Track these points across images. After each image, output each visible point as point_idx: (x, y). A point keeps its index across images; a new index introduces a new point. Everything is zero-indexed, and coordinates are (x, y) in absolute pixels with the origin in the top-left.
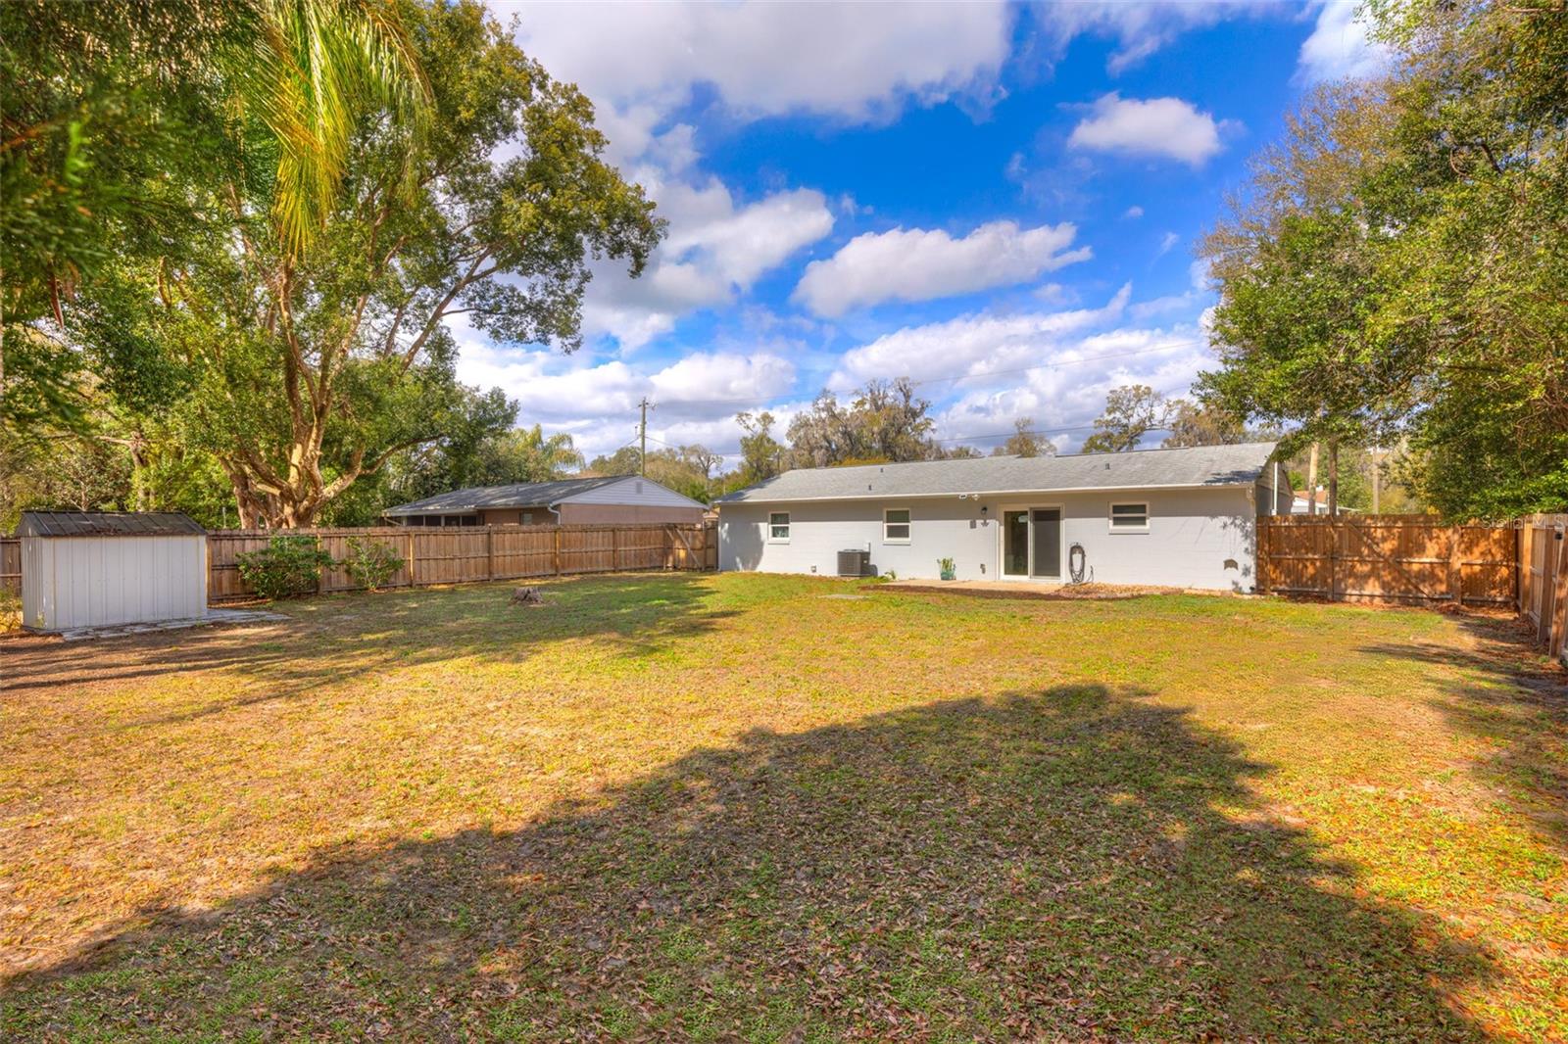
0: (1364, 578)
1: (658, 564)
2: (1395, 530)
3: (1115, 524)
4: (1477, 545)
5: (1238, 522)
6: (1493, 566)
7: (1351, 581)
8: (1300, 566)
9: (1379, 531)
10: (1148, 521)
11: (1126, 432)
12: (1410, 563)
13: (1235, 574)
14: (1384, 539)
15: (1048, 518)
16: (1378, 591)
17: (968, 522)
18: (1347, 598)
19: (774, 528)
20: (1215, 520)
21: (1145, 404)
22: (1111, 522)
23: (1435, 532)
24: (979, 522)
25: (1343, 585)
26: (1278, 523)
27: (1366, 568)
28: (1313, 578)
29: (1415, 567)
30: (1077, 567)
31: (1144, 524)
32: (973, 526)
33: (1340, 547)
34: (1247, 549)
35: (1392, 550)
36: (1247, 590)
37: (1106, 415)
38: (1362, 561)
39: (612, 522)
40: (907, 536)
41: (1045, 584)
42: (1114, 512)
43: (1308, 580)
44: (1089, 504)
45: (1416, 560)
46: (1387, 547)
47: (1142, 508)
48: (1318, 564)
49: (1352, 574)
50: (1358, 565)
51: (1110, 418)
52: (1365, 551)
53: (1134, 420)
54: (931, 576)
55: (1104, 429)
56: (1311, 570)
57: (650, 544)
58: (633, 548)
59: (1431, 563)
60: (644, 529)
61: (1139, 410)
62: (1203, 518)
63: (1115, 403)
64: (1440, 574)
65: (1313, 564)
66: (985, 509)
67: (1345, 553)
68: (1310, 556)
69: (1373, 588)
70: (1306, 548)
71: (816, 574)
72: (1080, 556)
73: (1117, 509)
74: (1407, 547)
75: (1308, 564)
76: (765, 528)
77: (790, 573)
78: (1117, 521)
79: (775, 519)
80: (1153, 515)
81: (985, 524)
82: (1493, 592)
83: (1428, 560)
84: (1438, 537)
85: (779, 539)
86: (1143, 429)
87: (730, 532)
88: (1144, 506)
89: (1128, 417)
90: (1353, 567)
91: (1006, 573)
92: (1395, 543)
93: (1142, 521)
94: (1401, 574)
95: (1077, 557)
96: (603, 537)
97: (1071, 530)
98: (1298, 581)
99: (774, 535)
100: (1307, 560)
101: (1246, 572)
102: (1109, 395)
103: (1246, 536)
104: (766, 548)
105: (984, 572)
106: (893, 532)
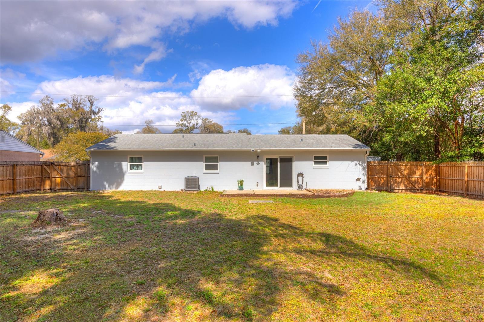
0: (399, 184)
1: (38, 188)
2: (408, 167)
3: (315, 164)
4: (428, 172)
5: (360, 163)
6: (433, 178)
7: (396, 185)
8: (379, 180)
9: (403, 167)
10: (328, 163)
11: (188, 129)
12: (412, 178)
13: (359, 183)
14: (405, 170)
15: (287, 161)
16: (404, 188)
17: (250, 163)
18: (395, 191)
19: (131, 165)
20: (353, 162)
21: (194, 118)
22: (314, 163)
23: (419, 167)
24: (255, 163)
25: (393, 186)
26: (372, 164)
27: (400, 180)
28: (383, 184)
29: (413, 179)
30: (300, 182)
31: (326, 164)
32: (252, 164)
33: (392, 173)
34: (363, 174)
35: (407, 173)
36: (363, 189)
37: (180, 121)
38: (399, 177)
39: (13, 160)
40: (217, 169)
41: (286, 190)
42: (315, 159)
43: (382, 184)
44: (304, 155)
45: (414, 177)
46: (405, 173)
47: (325, 158)
48: (385, 179)
49: (395, 182)
50: (397, 179)
51: (182, 123)
52: (400, 174)
53: (191, 125)
54: (233, 189)
55: (180, 127)
56: (383, 181)
57: (34, 175)
58: (24, 177)
59: (417, 178)
60: (31, 165)
61: (193, 121)
62: (348, 162)
63: (184, 117)
64: (420, 181)
65: (383, 179)
66: (258, 157)
67: (394, 174)
68: (383, 176)
69: (402, 187)
70: (381, 173)
71: (162, 190)
72: (302, 177)
73: (316, 158)
74: (411, 173)
75: (382, 179)
76: (126, 165)
77: (143, 190)
78: (316, 163)
79: (132, 160)
80: (330, 160)
81: (258, 164)
82: (432, 187)
83: (417, 177)
84: (419, 169)
85: (134, 171)
86: (194, 128)
87: (98, 167)
88: (326, 157)
89: (189, 123)
90: (396, 180)
91: (267, 186)
92: (408, 171)
93: (325, 163)
94: (410, 181)
95: (300, 178)
96: (6, 171)
97: (297, 167)
98: (378, 185)
99: (131, 169)
100: (381, 177)
101: (364, 182)
102: (182, 114)
103: (363, 169)
104: (126, 177)
105: (257, 185)
106: (208, 167)
